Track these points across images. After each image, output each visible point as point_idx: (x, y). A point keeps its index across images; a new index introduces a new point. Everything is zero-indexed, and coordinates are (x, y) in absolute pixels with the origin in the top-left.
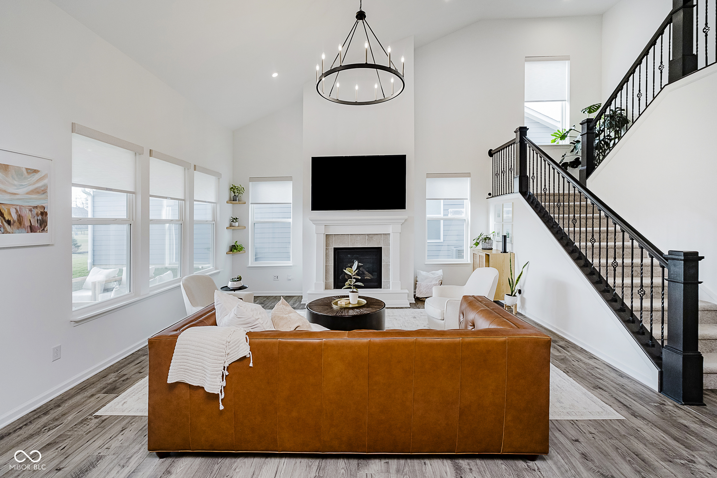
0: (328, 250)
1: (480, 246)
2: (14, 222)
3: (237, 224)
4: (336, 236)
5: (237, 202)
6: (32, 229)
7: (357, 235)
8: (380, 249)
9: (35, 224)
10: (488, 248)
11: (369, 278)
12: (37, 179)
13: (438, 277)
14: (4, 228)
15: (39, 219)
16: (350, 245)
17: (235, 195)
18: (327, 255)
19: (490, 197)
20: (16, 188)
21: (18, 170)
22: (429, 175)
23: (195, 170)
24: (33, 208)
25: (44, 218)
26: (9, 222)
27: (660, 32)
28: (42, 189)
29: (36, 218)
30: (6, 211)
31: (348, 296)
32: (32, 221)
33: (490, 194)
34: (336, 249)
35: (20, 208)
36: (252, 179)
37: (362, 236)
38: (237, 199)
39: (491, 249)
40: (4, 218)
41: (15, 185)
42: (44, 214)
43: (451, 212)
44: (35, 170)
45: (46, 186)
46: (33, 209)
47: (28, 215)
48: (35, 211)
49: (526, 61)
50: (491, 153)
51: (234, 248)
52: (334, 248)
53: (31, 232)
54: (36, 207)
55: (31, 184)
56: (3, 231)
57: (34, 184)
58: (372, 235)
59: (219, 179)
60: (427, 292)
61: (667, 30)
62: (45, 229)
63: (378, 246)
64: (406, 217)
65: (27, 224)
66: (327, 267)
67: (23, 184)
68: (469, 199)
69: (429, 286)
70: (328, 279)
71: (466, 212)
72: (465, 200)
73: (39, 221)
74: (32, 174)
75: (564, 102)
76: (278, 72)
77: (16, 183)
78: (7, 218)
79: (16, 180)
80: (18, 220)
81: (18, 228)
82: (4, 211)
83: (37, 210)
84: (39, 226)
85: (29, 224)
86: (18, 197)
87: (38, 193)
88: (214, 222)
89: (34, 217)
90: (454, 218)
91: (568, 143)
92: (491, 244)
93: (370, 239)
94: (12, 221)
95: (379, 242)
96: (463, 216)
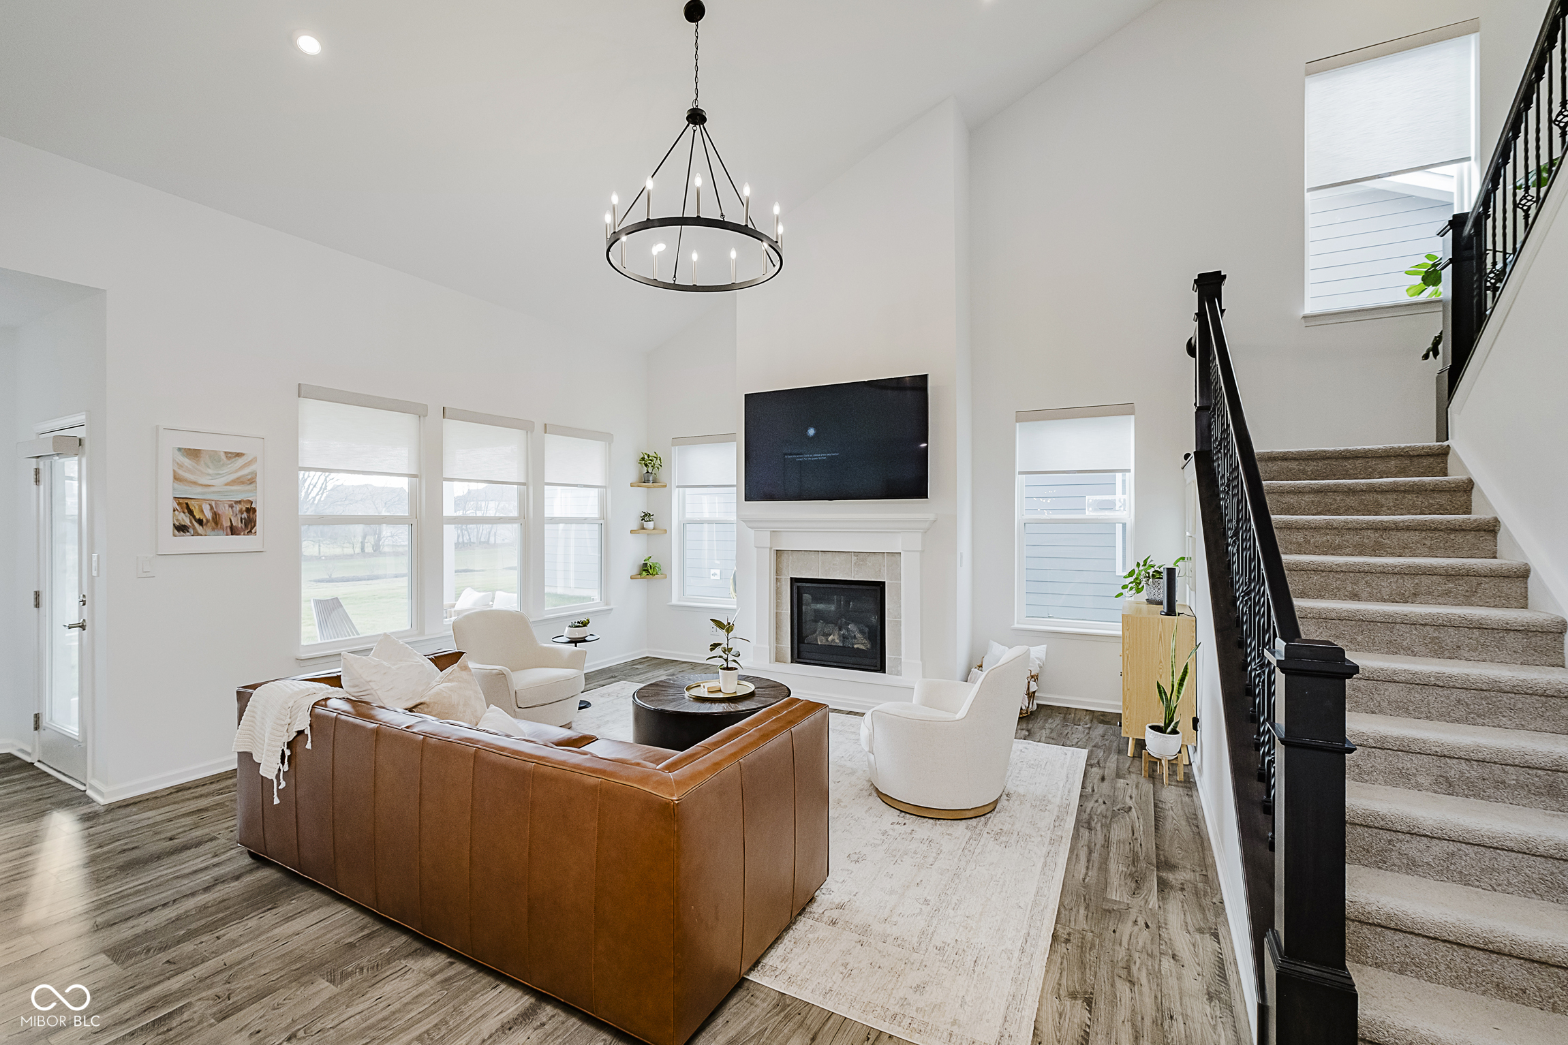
0: (780, 581)
2: (208, 521)
3: (650, 525)
5: (651, 484)
6: (233, 531)
7: (834, 553)
8: (881, 585)
9: (237, 523)
11: (864, 648)
12: (241, 465)
14: (194, 528)
15: (243, 517)
16: (822, 573)
17: (648, 472)
20: (211, 478)
21: (214, 456)
22: (1023, 416)
23: (545, 433)
24: (235, 503)
25: (251, 516)
26: (200, 522)
28: (249, 477)
29: (239, 516)
30: (197, 507)
32: (233, 521)
35: (216, 503)
40: (194, 517)
41: (209, 474)
42: (251, 510)
44: (238, 454)
45: (254, 474)
46: (234, 505)
47: (227, 512)
48: (238, 507)
49: (1308, 74)
51: (646, 569)
53: (232, 534)
54: (240, 502)
55: (234, 470)
56: (192, 532)
57: (237, 471)
59: (610, 444)
62: (253, 531)
64: (931, 516)
65: (226, 524)
67: (219, 472)
73: (243, 521)
74: (234, 460)
75: (1465, 164)
77: (210, 471)
78: (197, 517)
79: (209, 468)
80: (213, 518)
81: (213, 529)
82: (193, 508)
83: (240, 506)
84: (243, 527)
85: (229, 524)
86: (212, 489)
87: (243, 483)
88: (602, 521)
89: (236, 515)
90: (1097, 519)
94: (204, 520)
95: (880, 571)
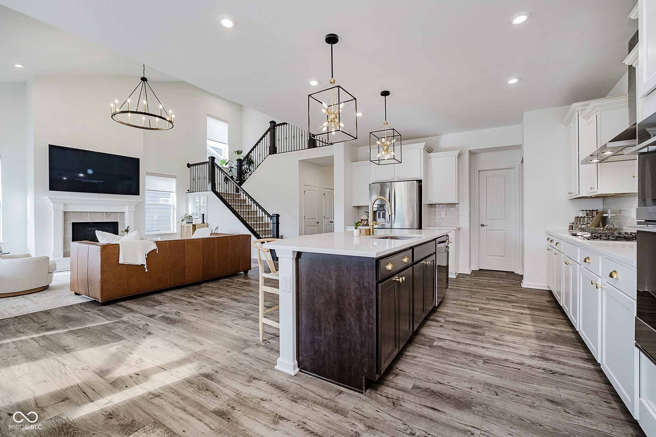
4: (74, 214)
18: (65, 229)
19: (188, 192)
27: (266, 133)
33: (188, 190)
34: (74, 224)
43: (162, 200)
50: (189, 166)
52: (72, 223)
61: (268, 133)
63: (115, 220)
68: (174, 192)
71: (173, 199)
72: (171, 193)
91: (228, 167)
92: (192, 220)
96: (170, 203)
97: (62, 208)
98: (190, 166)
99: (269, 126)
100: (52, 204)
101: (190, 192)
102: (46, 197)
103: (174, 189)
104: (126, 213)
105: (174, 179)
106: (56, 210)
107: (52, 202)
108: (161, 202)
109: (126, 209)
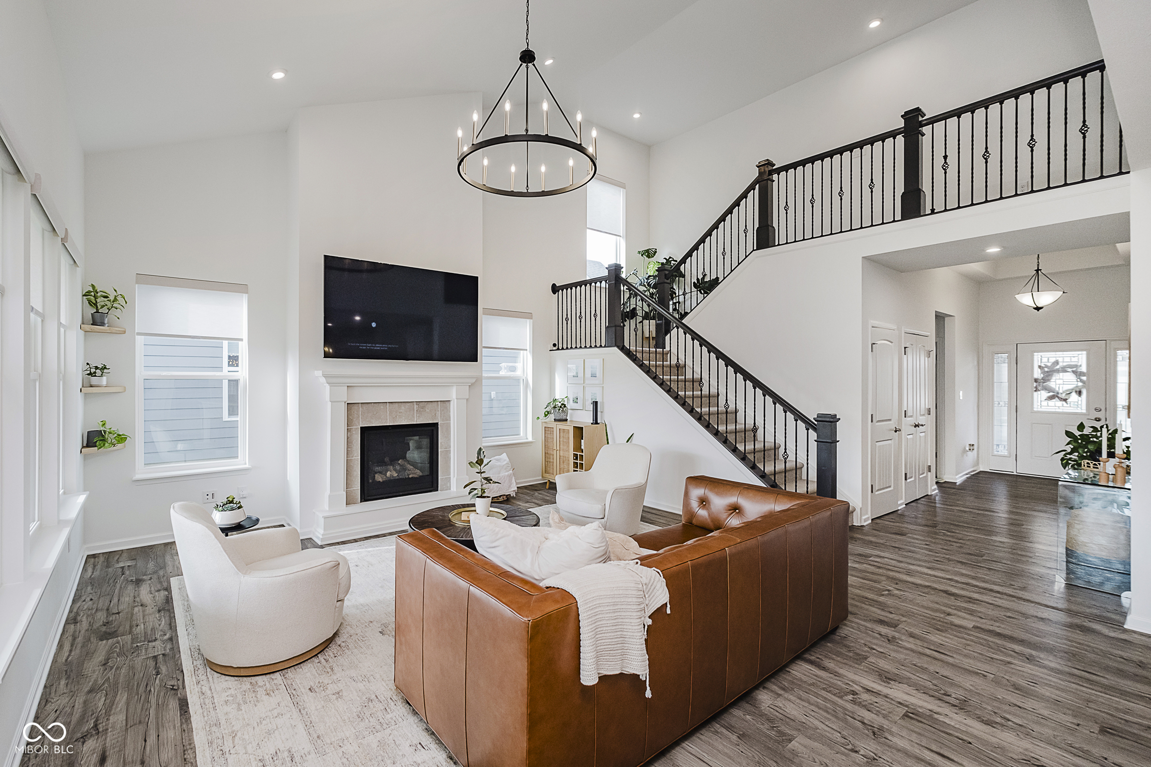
1: (552, 417)
10: (563, 418)
13: (506, 464)
19: (554, 348)
31: (474, 505)
33: (554, 345)
34: (364, 430)
36: (143, 278)
37: (408, 404)
38: (104, 320)
39: (566, 420)
50: (555, 289)
58: (423, 403)
60: (499, 488)
66: (348, 463)
69: (502, 479)
70: (350, 486)
76: (286, 71)
93: (421, 410)
96: (519, 373)
97: (344, 396)
98: (557, 289)
99: (755, 174)
100: (328, 387)
101: (558, 349)
102: (318, 373)
103: (528, 343)
104: (452, 403)
105: (528, 320)
106: (335, 402)
107: (328, 383)
108: (503, 373)
109: (452, 394)
